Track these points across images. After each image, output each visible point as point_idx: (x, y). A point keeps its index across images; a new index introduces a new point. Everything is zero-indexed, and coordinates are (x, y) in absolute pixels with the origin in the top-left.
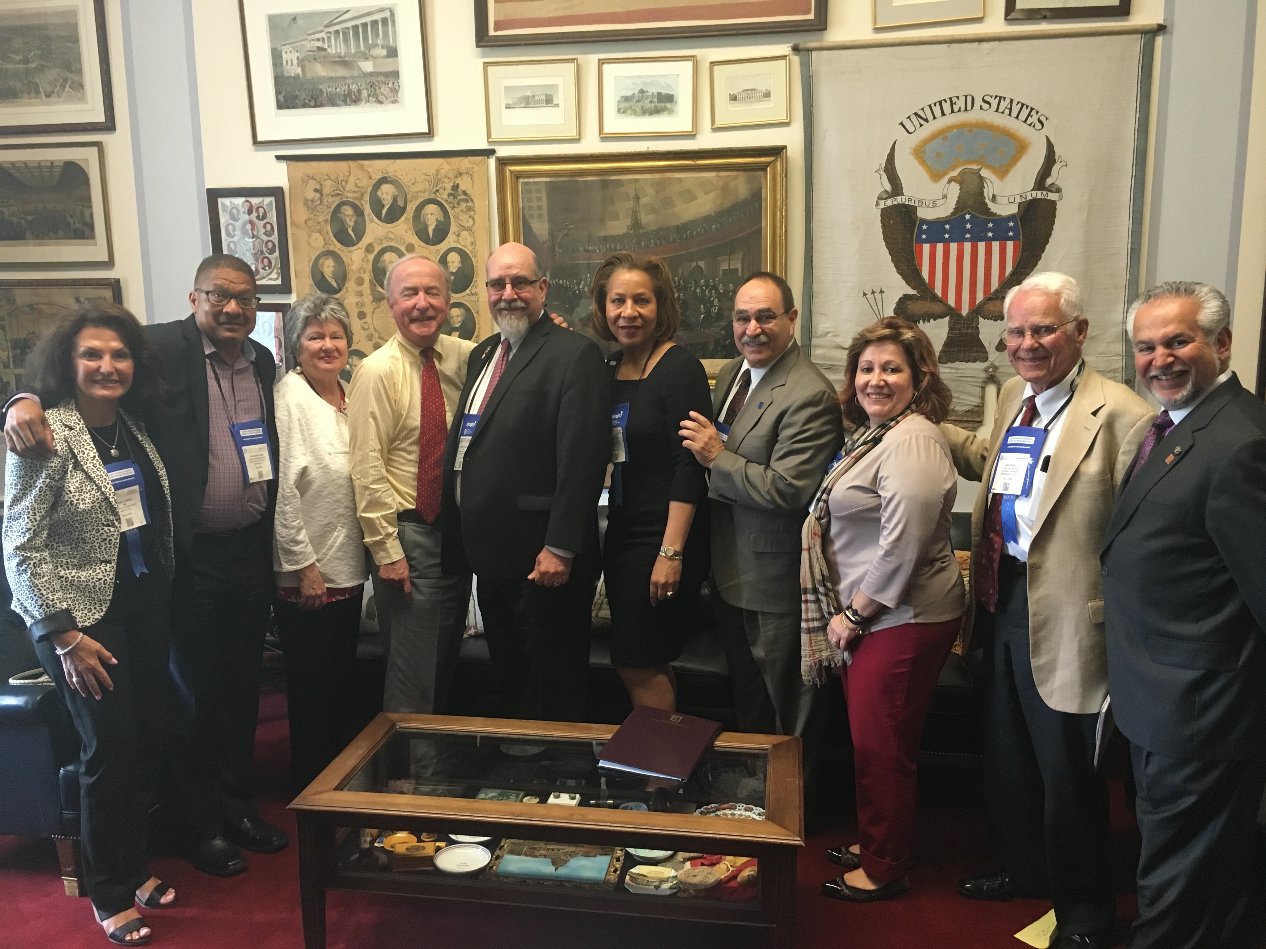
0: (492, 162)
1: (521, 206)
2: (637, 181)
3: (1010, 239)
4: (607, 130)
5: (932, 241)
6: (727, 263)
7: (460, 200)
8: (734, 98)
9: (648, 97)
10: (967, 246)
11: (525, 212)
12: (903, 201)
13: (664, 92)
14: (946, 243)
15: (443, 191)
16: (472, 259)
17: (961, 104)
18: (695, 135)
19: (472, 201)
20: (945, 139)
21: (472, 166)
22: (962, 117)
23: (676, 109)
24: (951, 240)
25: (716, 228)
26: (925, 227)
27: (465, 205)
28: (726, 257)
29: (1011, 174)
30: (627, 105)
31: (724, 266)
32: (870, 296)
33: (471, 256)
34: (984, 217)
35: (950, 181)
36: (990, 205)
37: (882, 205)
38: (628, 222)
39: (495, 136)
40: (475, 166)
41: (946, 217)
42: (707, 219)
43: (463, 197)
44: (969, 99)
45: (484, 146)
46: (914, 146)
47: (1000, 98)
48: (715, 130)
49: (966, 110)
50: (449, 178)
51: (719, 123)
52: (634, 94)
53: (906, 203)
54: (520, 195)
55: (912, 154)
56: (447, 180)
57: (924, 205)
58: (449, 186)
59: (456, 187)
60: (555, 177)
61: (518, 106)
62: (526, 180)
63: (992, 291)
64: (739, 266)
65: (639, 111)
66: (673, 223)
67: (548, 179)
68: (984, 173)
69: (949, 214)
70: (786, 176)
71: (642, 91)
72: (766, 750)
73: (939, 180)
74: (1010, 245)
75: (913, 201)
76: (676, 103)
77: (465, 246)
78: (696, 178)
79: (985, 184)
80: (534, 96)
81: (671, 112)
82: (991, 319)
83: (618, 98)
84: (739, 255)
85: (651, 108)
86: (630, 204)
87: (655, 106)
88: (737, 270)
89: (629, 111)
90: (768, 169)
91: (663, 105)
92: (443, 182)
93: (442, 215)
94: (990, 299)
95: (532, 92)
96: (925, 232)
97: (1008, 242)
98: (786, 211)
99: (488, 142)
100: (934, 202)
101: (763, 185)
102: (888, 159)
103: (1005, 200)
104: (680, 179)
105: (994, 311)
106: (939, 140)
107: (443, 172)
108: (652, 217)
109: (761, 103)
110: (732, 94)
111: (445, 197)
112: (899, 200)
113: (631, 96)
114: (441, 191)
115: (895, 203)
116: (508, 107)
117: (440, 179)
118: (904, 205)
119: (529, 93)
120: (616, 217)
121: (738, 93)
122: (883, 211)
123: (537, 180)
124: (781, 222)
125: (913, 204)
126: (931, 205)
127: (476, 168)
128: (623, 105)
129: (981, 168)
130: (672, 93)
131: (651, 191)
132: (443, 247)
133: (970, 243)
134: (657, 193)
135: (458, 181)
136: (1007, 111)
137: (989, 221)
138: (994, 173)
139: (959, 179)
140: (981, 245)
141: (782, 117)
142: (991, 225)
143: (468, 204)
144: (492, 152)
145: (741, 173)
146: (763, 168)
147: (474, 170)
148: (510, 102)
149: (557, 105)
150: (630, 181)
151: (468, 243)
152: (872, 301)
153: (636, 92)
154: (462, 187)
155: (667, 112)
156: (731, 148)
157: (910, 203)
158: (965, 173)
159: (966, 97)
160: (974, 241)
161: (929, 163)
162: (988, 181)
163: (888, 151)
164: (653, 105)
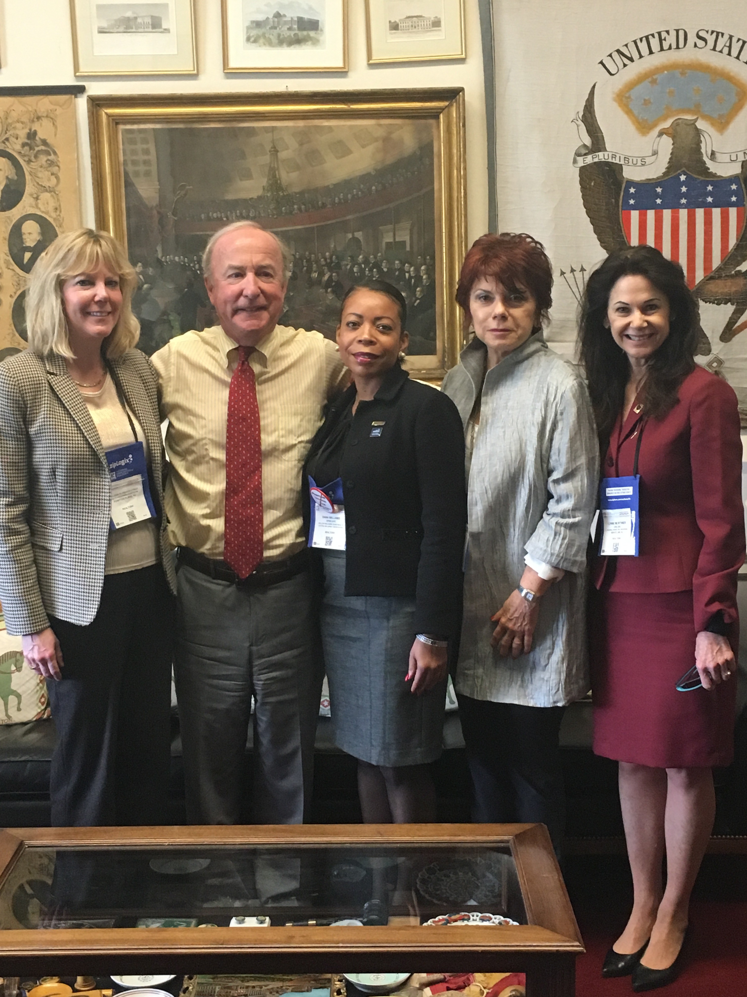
0: (82, 103)
1: (121, 158)
2: (274, 129)
3: (733, 205)
4: (233, 63)
5: (642, 208)
6: (391, 234)
7: (39, 151)
8: (395, 27)
9: (286, 23)
10: (683, 213)
11: (127, 169)
12: (606, 157)
13: (306, 16)
14: (659, 209)
15: (14, 140)
16: (57, 229)
17: (671, 40)
18: (346, 72)
19: (55, 153)
20: (654, 82)
21: (52, 107)
22: (673, 56)
23: (321, 38)
24: (664, 206)
25: (377, 191)
26: (632, 190)
27: (45, 159)
28: (390, 227)
29: (732, 126)
30: (259, 32)
31: (388, 238)
32: (568, 275)
33: (54, 225)
34: (702, 178)
35: (661, 134)
36: (709, 163)
37: (581, 162)
38: (264, 182)
39: (84, 69)
40: (57, 107)
41: (658, 178)
42: (365, 178)
43: (43, 148)
44: (681, 34)
45: (69, 81)
46: (616, 90)
47: (718, 33)
48: (372, 66)
49: (678, 47)
50: (22, 123)
51: (377, 57)
52: (268, 18)
53: (610, 160)
54: (121, 147)
55: (615, 100)
56: (19, 125)
57: (630, 164)
58: (23, 133)
59: (32, 135)
60: (168, 122)
61: (116, 30)
62: (129, 127)
63: (714, 269)
64: (407, 239)
65: (275, 40)
66: (320, 183)
67: (158, 126)
68: (701, 124)
69: (661, 174)
70: (464, 125)
71: (278, 15)
72: (507, 841)
73: (648, 133)
74: (733, 212)
75: (618, 158)
76: (322, 30)
77: (47, 213)
78: (351, 127)
79: (702, 139)
80: (136, 18)
81: (315, 42)
82: (714, 303)
83: (248, 24)
84: (406, 225)
85: (290, 36)
86: (266, 159)
87: (295, 35)
88: (404, 242)
89: (262, 41)
90: (441, 116)
91: (305, 33)
92: (15, 128)
93: (14, 171)
94: (711, 278)
95: (133, 13)
96: (633, 196)
97: (730, 209)
98: (465, 169)
99: (76, 76)
100: (643, 158)
101: (435, 138)
102: (586, 106)
103: (726, 158)
104: (330, 127)
105: (717, 292)
106: (646, 83)
107: (14, 115)
108: (294, 175)
109: (429, 34)
110: (393, 21)
111: (18, 147)
112: (601, 156)
113: (264, 21)
114: (12, 139)
115: (596, 160)
116: (102, 31)
117: (10, 124)
118: (607, 164)
119: (129, 14)
120: (248, 175)
121: (400, 20)
122: (583, 170)
123: (142, 126)
124: (459, 183)
125: (617, 162)
126: (639, 163)
127: (59, 111)
128: (254, 33)
129: (697, 118)
130: (315, 18)
131: (293, 143)
132: (16, 213)
133: (686, 210)
134: (301, 144)
135: (36, 127)
136: (726, 50)
137: (707, 183)
138: (713, 125)
139: (671, 131)
140: (700, 213)
141: (456, 52)
142: (710, 188)
143: (49, 158)
144: (81, 90)
145: (407, 121)
146: (435, 115)
147: (58, 112)
148: (104, 24)
149: (167, 31)
150: (266, 129)
151: (51, 209)
152: (572, 282)
153: (271, 16)
154: (41, 135)
155: (310, 43)
156: (394, 89)
157: (614, 161)
158: (678, 125)
159: (677, 31)
160: (691, 207)
161: (636, 112)
162: (705, 135)
163: (586, 97)
164: (292, 33)
